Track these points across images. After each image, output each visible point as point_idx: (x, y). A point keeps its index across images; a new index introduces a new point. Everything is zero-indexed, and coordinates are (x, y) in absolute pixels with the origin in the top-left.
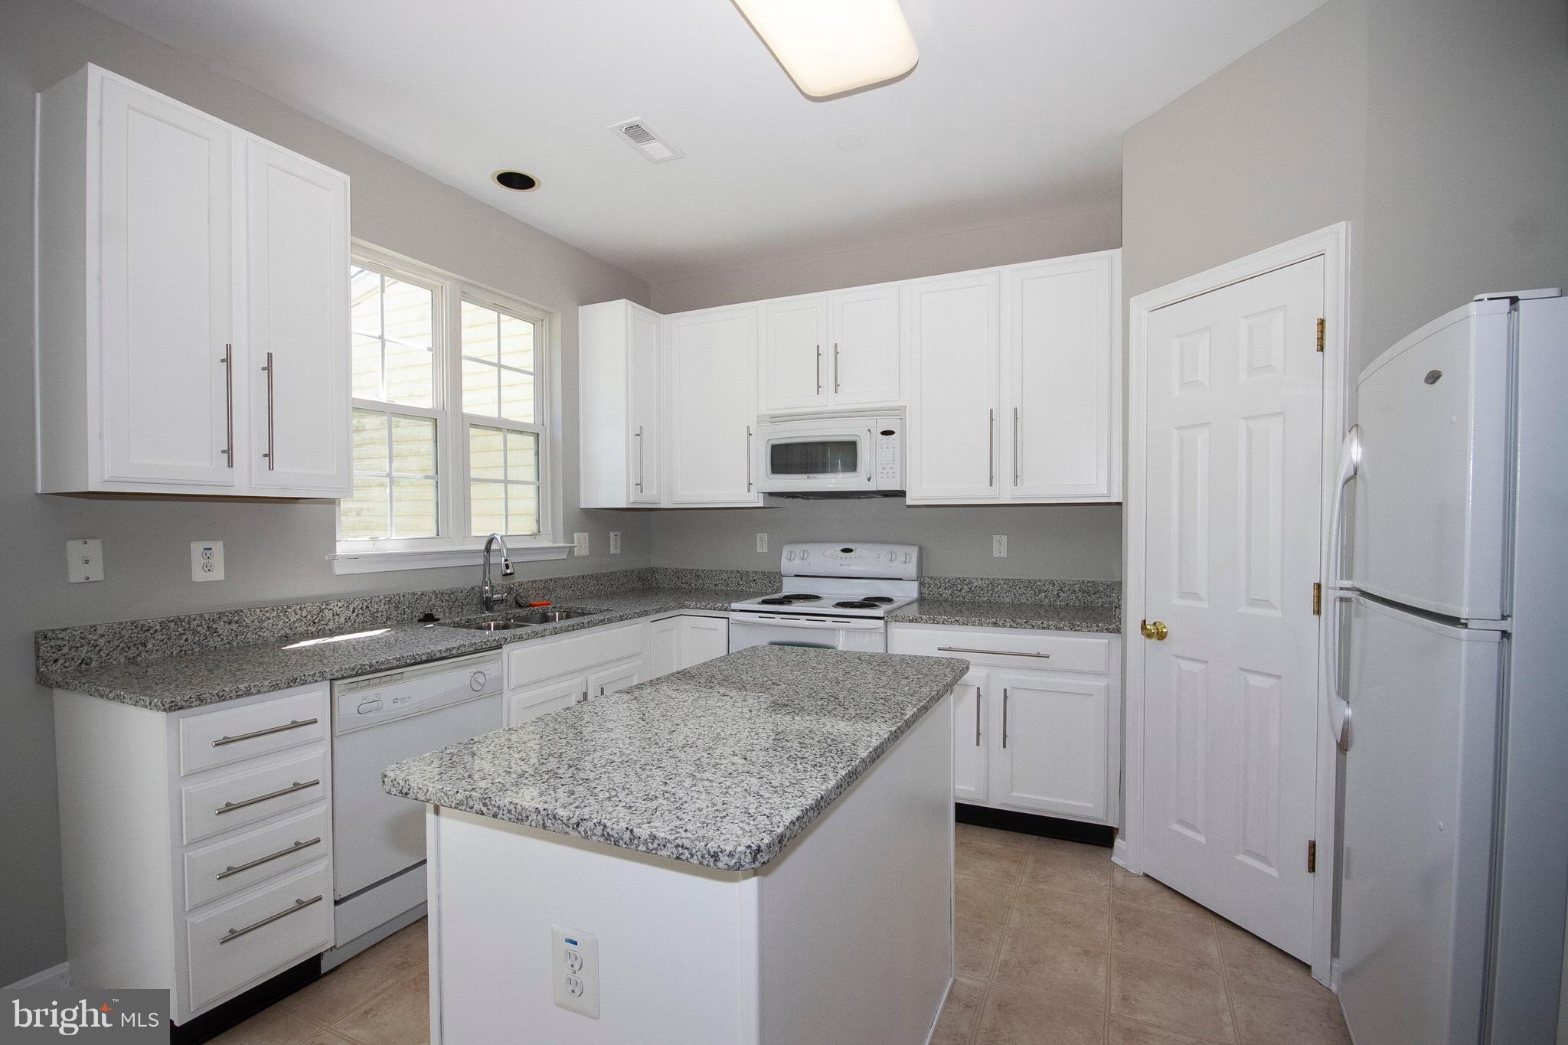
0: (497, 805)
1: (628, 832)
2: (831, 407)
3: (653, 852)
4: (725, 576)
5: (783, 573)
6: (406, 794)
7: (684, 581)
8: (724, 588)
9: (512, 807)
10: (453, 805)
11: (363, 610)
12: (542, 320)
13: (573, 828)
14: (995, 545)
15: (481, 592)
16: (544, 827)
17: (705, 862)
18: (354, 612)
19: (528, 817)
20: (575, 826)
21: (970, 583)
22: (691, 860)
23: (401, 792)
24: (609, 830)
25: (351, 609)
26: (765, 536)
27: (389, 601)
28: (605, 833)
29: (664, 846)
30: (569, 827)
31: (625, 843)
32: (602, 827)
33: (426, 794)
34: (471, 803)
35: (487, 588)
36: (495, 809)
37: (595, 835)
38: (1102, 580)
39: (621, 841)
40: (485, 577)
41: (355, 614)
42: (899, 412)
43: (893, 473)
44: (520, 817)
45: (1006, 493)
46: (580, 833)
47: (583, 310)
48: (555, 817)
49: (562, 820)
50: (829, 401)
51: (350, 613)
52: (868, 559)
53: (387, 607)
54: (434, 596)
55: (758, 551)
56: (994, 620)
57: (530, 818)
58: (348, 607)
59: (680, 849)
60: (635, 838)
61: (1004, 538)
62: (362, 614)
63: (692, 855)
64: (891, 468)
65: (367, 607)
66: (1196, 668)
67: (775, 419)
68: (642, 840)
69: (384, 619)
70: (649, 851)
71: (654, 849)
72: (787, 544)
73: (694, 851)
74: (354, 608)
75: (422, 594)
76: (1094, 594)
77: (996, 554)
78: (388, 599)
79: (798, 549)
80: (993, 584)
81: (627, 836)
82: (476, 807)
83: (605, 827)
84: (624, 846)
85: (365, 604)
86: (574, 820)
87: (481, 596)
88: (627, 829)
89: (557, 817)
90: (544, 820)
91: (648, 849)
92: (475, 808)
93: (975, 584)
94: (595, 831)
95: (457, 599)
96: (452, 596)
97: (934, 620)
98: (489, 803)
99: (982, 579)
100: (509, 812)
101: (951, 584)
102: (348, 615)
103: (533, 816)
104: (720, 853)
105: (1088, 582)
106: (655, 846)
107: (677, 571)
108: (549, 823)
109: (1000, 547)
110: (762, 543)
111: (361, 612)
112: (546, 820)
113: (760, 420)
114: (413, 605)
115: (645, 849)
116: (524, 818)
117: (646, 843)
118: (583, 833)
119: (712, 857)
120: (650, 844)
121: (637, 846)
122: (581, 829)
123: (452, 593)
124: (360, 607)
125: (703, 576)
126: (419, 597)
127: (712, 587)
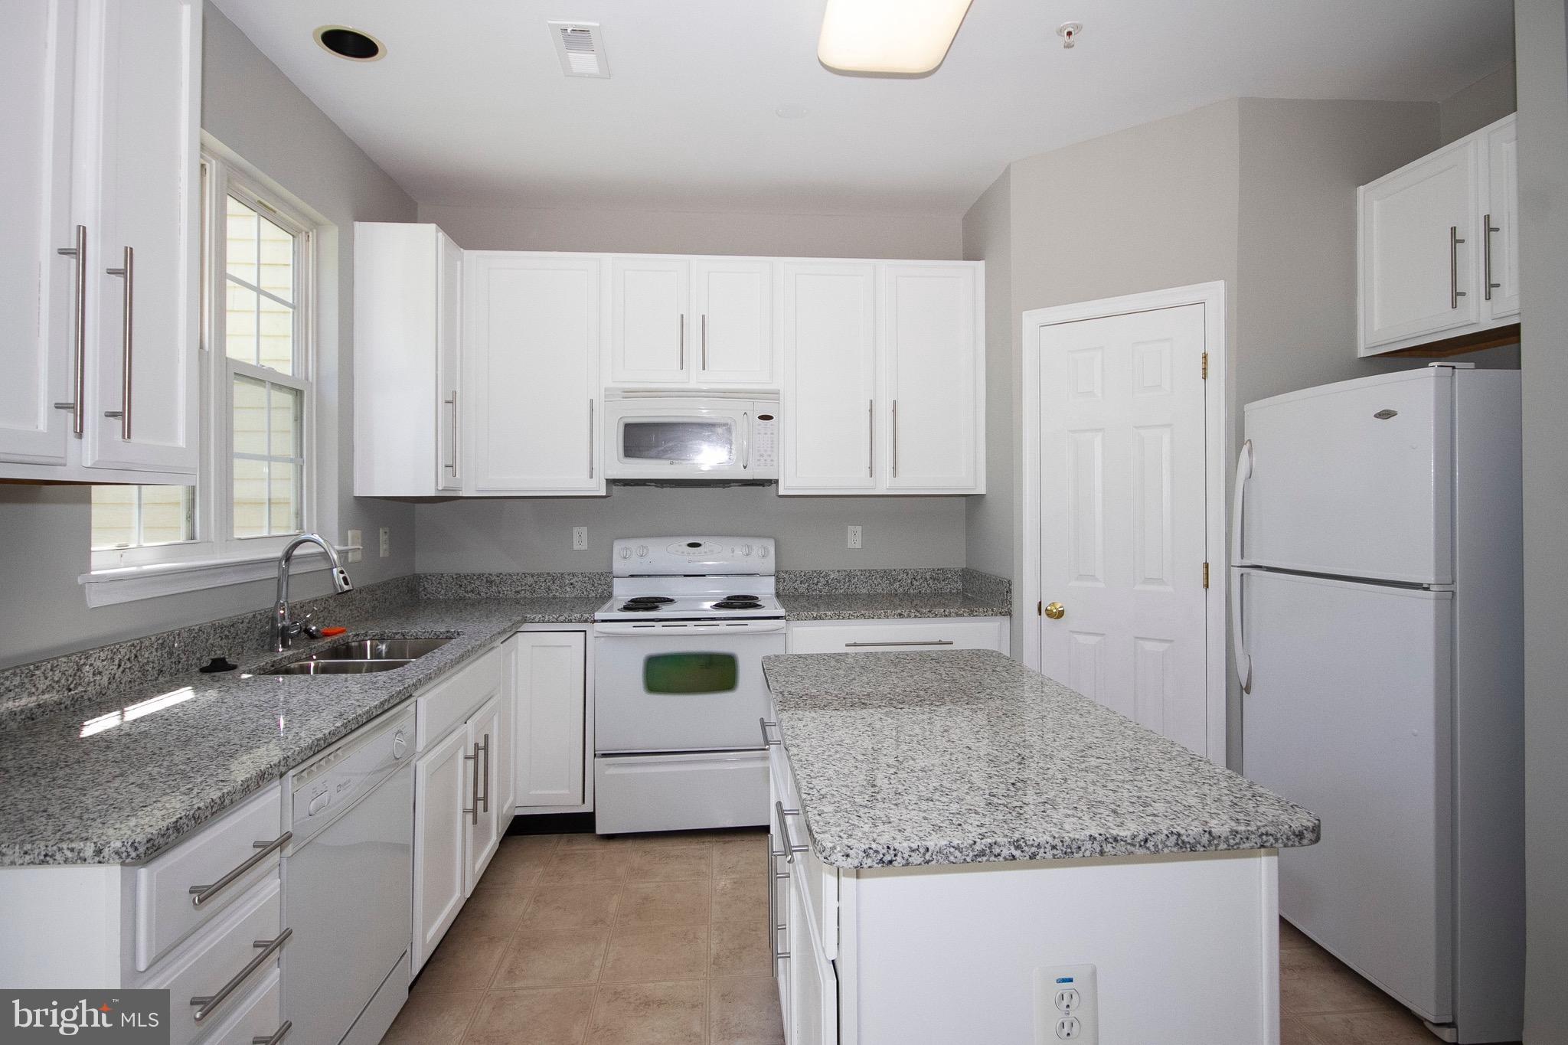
0: (1036, 845)
1: (1207, 835)
2: (693, 385)
3: (1235, 847)
4: (530, 581)
5: (615, 574)
6: (890, 862)
7: (469, 589)
8: (528, 594)
9: (1057, 842)
10: (968, 859)
11: (131, 662)
12: (307, 233)
13: (1141, 846)
14: (850, 535)
15: (274, 620)
16: (1102, 853)
17: (1290, 843)
18: (119, 666)
19: (1079, 848)
20: (1142, 843)
21: (827, 575)
22: (1276, 845)
23: (881, 861)
24: (1184, 838)
25: (117, 662)
26: (584, 530)
27: (162, 644)
28: (1180, 842)
29: (1247, 838)
30: (1134, 846)
31: (1204, 846)
32: (1175, 837)
33: (924, 854)
34: (997, 850)
35: (282, 612)
36: (1034, 849)
37: (1167, 846)
38: (949, 567)
39: (1198, 846)
40: (279, 597)
41: (121, 669)
42: (774, 395)
43: (772, 460)
44: (1069, 850)
45: (884, 484)
46: (1148, 848)
47: (359, 226)
48: (1116, 840)
49: (1125, 841)
50: (695, 379)
51: (116, 667)
52: (717, 555)
53: (159, 654)
54: (212, 632)
55: (575, 548)
56: (899, 611)
57: (1083, 849)
58: (112, 659)
59: (1264, 837)
60: (1214, 838)
61: (859, 529)
62: (130, 668)
63: (1276, 840)
64: (770, 456)
65: (136, 656)
66: (1092, 640)
67: (629, 394)
68: (1222, 838)
69: (156, 673)
70: (1230, 847)
71: (1236, 844)
72: (616, 539)
73: (1279, 835)
74: (120, 660)
75: (200, 630)
76: (943, 581)
77: (850, 545)
78: (160, 641)
79: (634, 545)
80: (850, 575)
81: (1205, 839)
82: (1006, 852)
83: (1179, 835)
84: (1202, 849)
85: (134, 651)
86: (1142, 837)
87: (273, 626)
88: (1205, 831)
89: (1119, 838)
90: (1101, 846)
91: (1229, 845)
92: (1003, 855)
93: (832, 577)
94: (1168, 843)
95: (237, 635)
96: (232, 630)
97: (839, 616)
98: (1023, 845)
99: (838, 571)
100: (1054, 847)
101: (808, 578)
102: (113, 672)
103: (1088, 845)
104: (1305, 832)
105: (938, 570)
106: (1237, 840)
107: (459, 576)
108: (1108, 848)
109: (855, 537)
110: (580, 538)
111: (128, 665)
112: (1104, 846)
113: (609, 394)
114: (189, 648)
115: (1225, 846)
116: (1074, 850)
117: (1227, 840)
118: (1152, 849)
119: (1297, 836)
120: (1231, 841)
121: (1217, 845)
122: (1150, 844)
123: (233, 625)
124: (127, 657)
125: (498, 582)
126: (195, 635)
127: (511, 594)
